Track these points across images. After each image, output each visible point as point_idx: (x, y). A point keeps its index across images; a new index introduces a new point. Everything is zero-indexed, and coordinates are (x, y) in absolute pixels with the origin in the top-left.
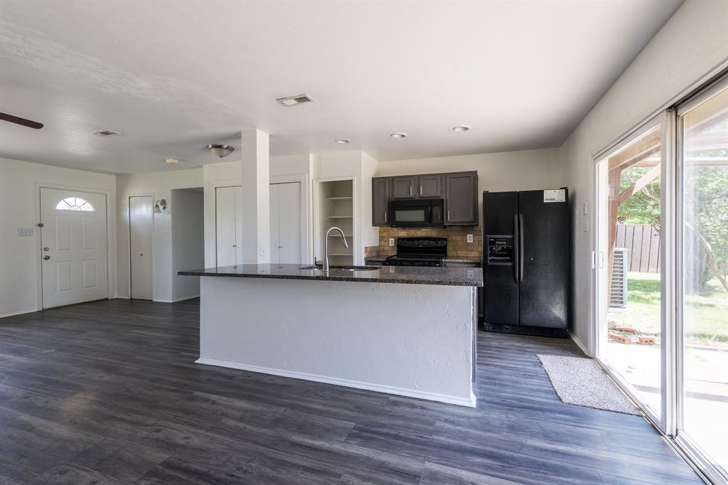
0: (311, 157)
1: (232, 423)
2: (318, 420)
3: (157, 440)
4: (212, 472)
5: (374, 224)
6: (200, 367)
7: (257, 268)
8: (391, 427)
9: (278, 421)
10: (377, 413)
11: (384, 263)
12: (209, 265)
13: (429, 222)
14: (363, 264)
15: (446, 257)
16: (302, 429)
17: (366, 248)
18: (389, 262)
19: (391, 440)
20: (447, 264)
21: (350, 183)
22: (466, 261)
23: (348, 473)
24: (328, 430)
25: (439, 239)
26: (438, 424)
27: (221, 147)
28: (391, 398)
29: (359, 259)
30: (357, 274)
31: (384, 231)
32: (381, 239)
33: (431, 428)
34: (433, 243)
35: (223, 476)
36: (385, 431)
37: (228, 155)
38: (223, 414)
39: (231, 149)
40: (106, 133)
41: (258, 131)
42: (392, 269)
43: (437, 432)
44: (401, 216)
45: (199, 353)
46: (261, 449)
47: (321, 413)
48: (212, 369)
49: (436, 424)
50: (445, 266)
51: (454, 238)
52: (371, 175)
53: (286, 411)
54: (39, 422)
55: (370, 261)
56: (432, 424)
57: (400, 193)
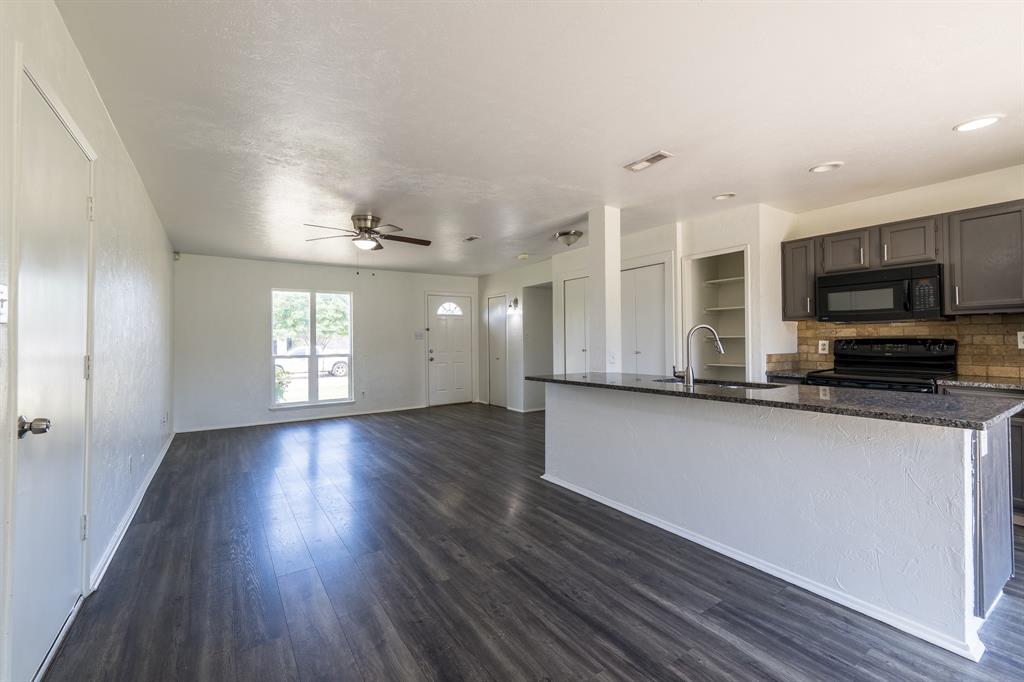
0: (679, 226)
1: (572, 547)
2: (668, 577)
3: (505, 539)
4: (549, 585)
5: (786, 317)
6: (544, 483)
7: (605, 378)
8: (780, 625)
9: (619, 562)
10: (763, 601)
11: (804, 381)
12: (558, 371)
13: (906, 308)
14: (764, 380)
15: (955, 376)
16: (646, 579)
17: (769, 357)
18: (815, 379)
19: (775, 640)
20: (948, 390)
21: (741, 254)
22: (1003, 386)
23: (697, 649)
24: (682, 594)
25: (935, 342)
26: (873, 653)
27: (570, 233)
28: (789, 588)
29: (756, 369)
30: (751, 394)
31: (808, 328)
32: (802, 341)
33: (858, 654)
34: (919, 350)
35: (559, 592)
36: (769, 626)
38: (563, 536)
39: (579, 234)
40: (471, 239)
41: (606, 207)
42: (824, 394)
43: (867, 664)
44: (838, 301)
45: (544, 468)
46: (598, 583)
47: (675, 571)
48: (556, 488)
49: (869, 652)
50: (944, 392)
51: (977, 339)
52: (782, 238)
53: (629, 554)
54: (429, 497)
55: (777, 377)
56: (864, 651)
57: (839, 261)
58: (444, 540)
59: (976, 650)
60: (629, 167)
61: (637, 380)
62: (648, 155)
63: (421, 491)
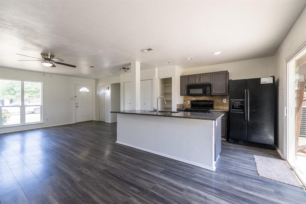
0: (156, 69)
1: (124, 162)
2: (151, 166)
3: (103, 163)
4: (116, 175)
5: (181, 95)
6: (117, 144)
7: (135, 111)
8: (177, 172)
9: (138, 164)
10: (173, 167)
11: (184, 111)
12: (122, 110)
13: (205, 94)
14: (176, 111)
15: (213, 109)
16: (145, 168)
17: (177, 105)
18: (187, 110)
19: (176, 176)
20: (212, 112)
21: (171, 78)
22: (221, 111)
23: (158, 183)
24: (154, 169)
25: (210, 101)
26: (196, 174)
27: (126, 68)
28: (180, 163)
29: (174, 108)
30: (173, 114)
31: (186, 98)
32: (184, 101)
33: (193, 175)
34: (207, 103)
35: (119, 176)
36: (175, 173)
37: (127, 71)
38: (121, 159)
39: (128, 69)
40: (92, 67)
41: (136, 62)
42: (189, 114)
43: (195, 177)
44: (192, 91)
45: (116, 139)
46: (132, 171)
47: (153, 163)
48: (120, 145)
49: (195, 174)
50: (211, 113)
51: (217, 101)
52: (180, 75)
53: (141, 161)
54: (74, 154)
55: (179, 110)
56: (194, 174)
57: (192, 82)
58: (79, 167)
59: (214, 168)
60: (142, 51)
61: (145, 112)
62: (148, 48)
63: (71, 152)
